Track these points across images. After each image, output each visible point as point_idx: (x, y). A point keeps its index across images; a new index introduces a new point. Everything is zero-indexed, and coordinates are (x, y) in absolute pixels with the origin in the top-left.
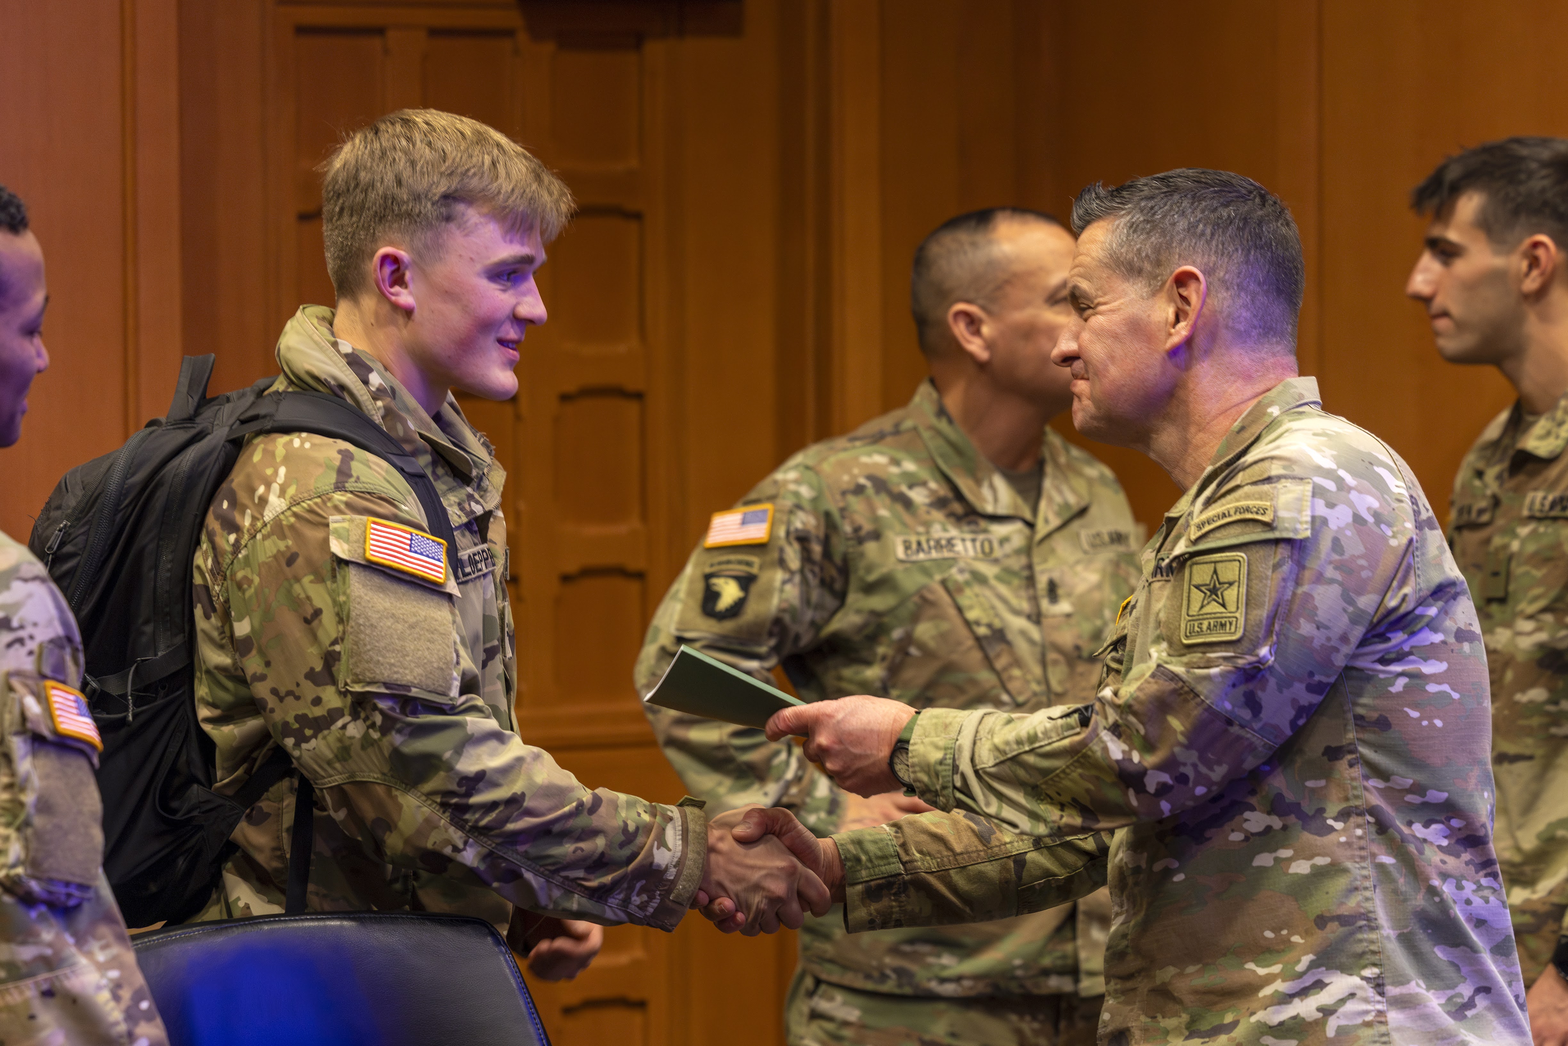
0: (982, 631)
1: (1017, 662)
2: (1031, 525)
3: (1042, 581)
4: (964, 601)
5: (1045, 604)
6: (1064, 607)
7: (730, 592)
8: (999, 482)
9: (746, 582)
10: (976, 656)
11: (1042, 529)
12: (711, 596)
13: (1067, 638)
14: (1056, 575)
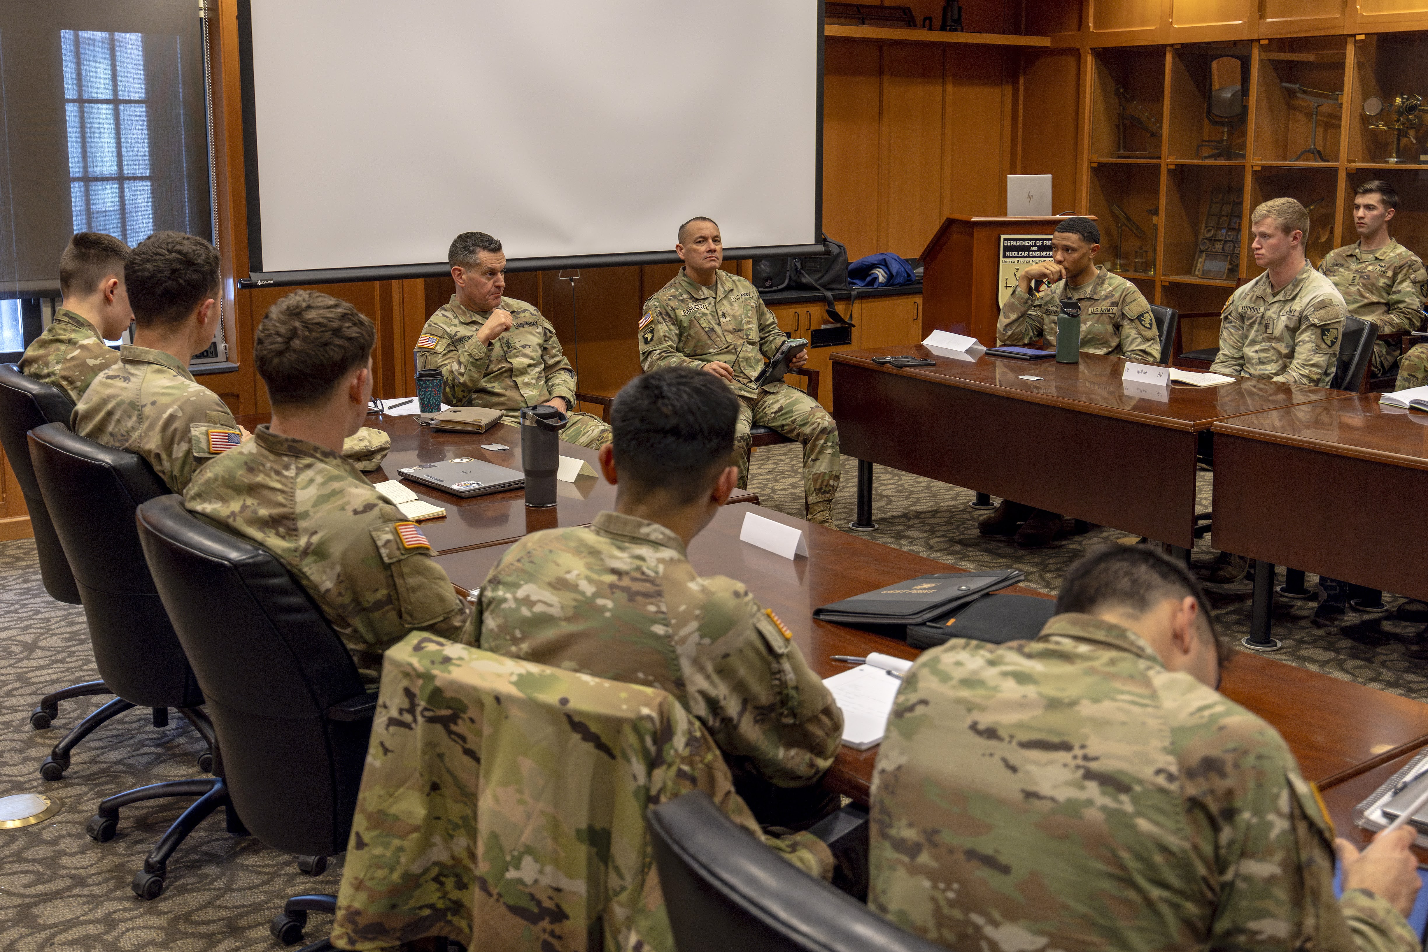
0: (707, 329)
1: (718, 337)
2: (715, 298)
3: (720, 313)
4: (701, 322)
5: (721, 320)
6: (728, 319)
7: (649, 336)
8: (704, 288)
9: (652, 332)
10: (706, 337)
11: (718, 299)
12: (646, 339)
13: (730, 327)
14: (725, 311)
